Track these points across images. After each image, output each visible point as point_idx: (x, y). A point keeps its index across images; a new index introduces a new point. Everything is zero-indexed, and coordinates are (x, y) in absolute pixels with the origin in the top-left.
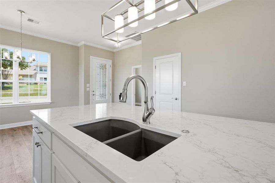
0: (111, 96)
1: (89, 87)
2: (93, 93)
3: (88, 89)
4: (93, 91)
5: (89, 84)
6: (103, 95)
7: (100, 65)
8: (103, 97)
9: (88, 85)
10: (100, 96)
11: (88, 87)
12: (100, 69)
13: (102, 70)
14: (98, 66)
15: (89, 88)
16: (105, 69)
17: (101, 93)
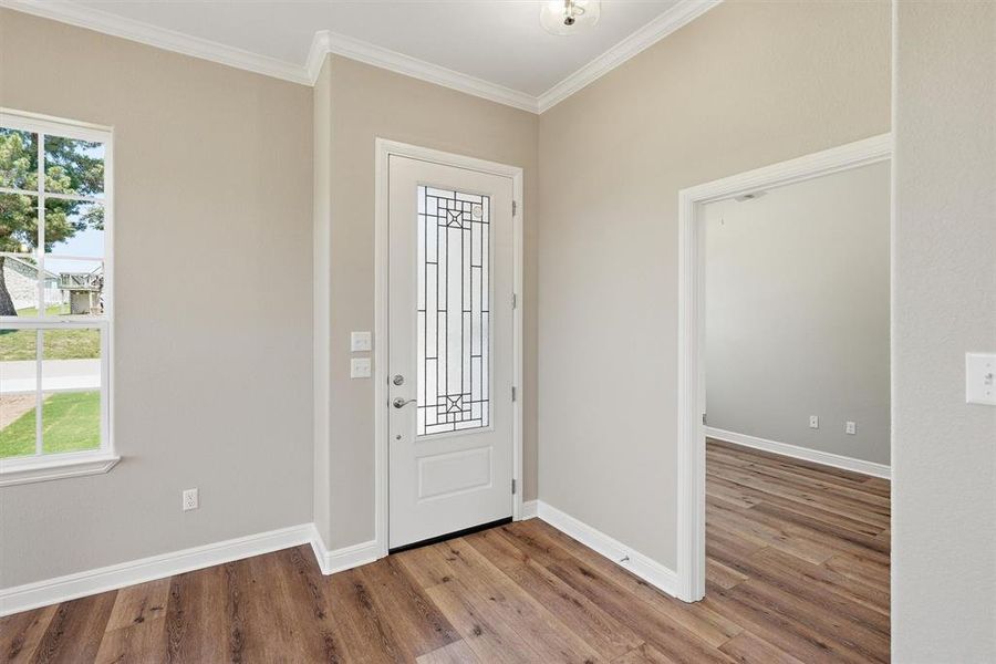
0: (518, 407)
1: (369, 354)
2: (398, 393)
3: (358, 368)
4: (398, 381)
5: (370, 326)
6: (466, 398)
7: (443, 203)
8: (466, 416)
9: (358, 340)
10: (442, 409)
11: (360, 354)
12: (442, 230)
13: (455, 233)
14: (432, 210)
15: (366, 362)
16: (476, 227)
17: (454, 389)
